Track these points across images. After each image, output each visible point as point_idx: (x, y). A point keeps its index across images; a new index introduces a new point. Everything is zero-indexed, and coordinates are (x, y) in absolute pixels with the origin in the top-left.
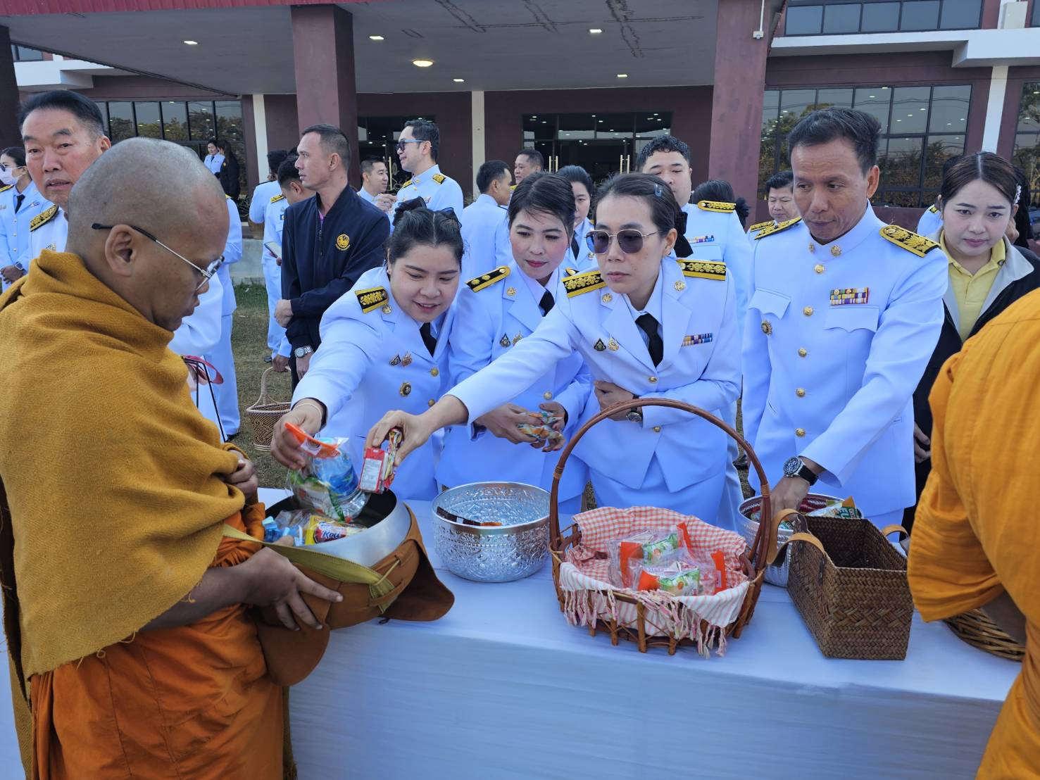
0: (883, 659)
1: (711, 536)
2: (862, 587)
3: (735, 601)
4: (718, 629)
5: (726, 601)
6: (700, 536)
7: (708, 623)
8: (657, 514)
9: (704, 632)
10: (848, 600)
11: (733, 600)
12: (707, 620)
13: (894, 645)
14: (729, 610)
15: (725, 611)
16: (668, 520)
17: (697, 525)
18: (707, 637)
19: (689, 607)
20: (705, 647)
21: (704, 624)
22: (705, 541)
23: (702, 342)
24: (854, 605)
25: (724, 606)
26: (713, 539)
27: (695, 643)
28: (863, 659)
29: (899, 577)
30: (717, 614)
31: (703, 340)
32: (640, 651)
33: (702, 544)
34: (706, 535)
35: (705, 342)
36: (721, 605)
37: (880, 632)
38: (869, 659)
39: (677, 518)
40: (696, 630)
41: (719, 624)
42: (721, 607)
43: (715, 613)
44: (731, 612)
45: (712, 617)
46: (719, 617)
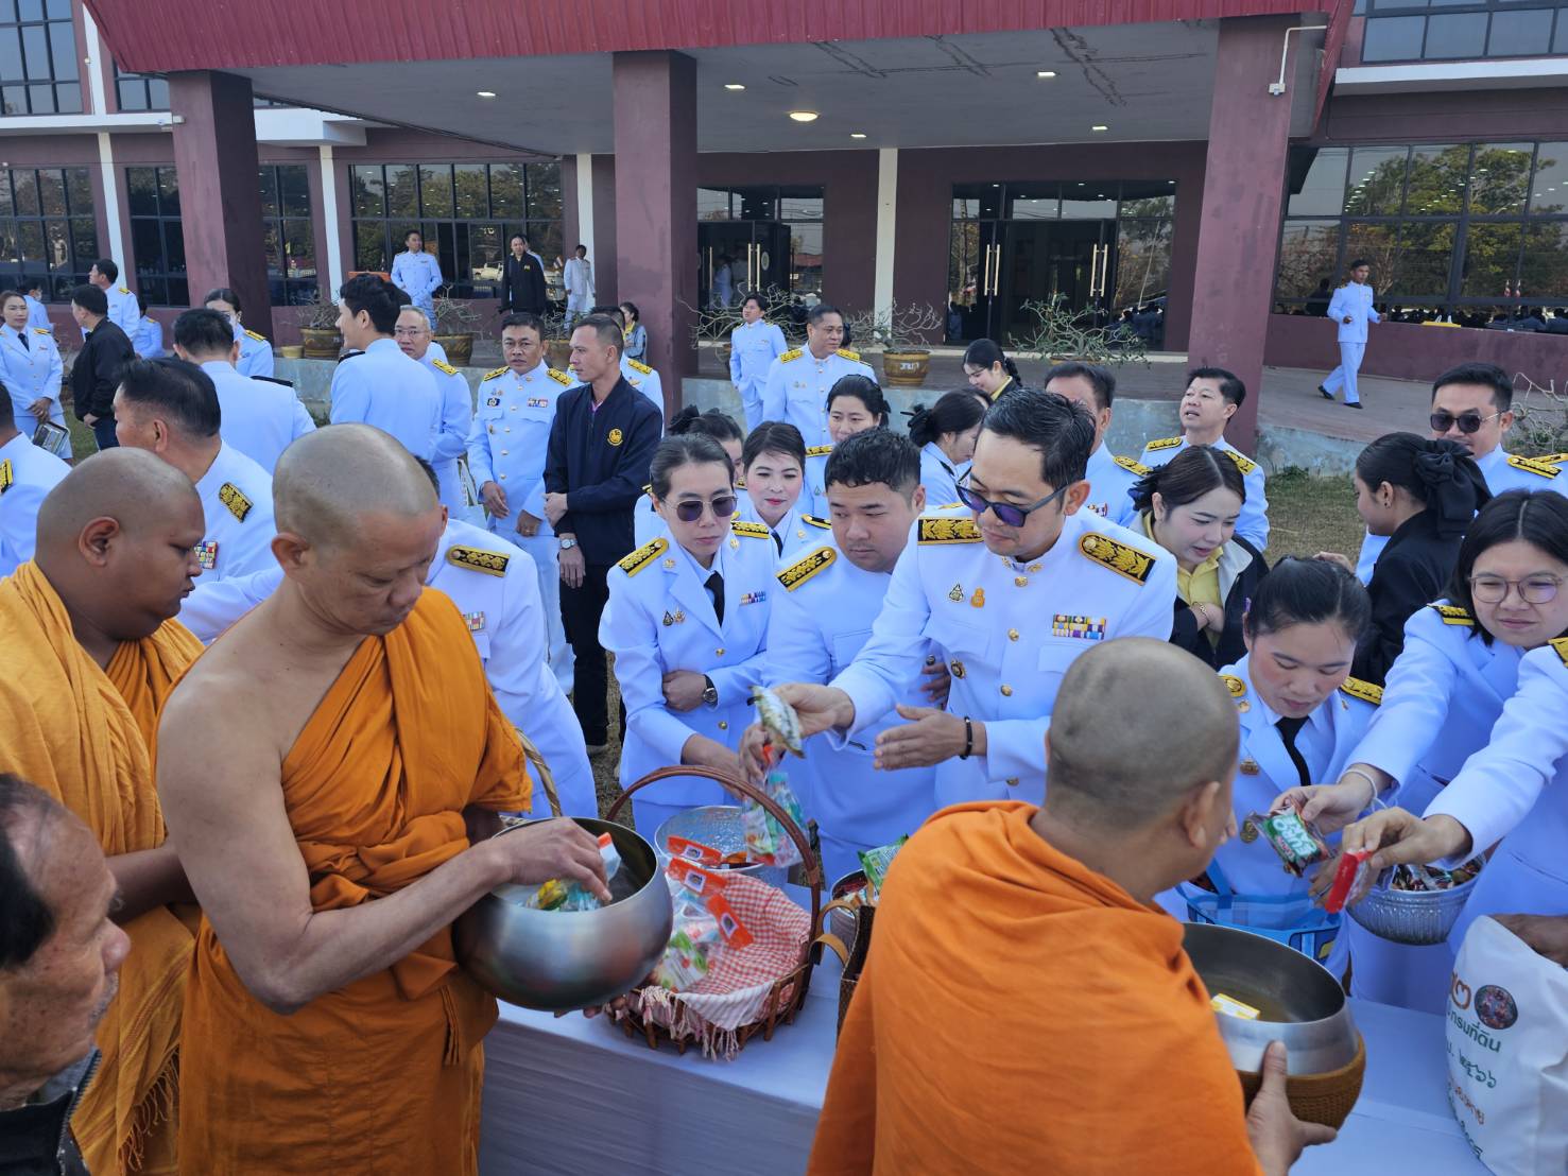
1: (787, 916)
3: (747, 1003)
4: (725, 1033)
5: (733, 1003)
6: (777, 914)
7: (713, 1025)
8: (741, 883)
9: (710, 1033)
11: (744, 1002)
12: (712, 1021)
14: (741, 1011)
15: (735, 1013)
16: (750, 891)
17: (778, 901)
18: (713, 1038)
19: (690, 1006)
20: (713, 1051)
21: (711, 1027)
22: (780, 921)
25: (734, 1008)
26: (788, 919)
27: (701, 1044)
30: (725, 1016)
32: (650, 1046)
33: (777, 924)
34: (782, 914)
36: (727, 1006)
39: (760, 889)
40: (701, 1031)
41: (726, 1027)
42: (729, 1009)
43: (722, 1014)
44: (742, 1014)
45: (717, 1020)
46: (727, 1019)
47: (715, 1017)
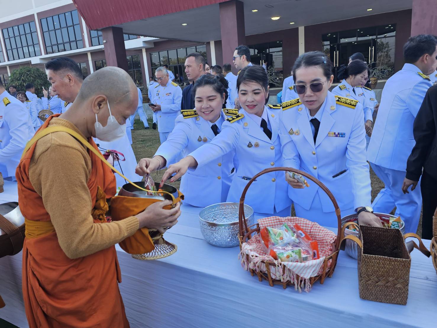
0: (393, 303)
2: (378, 265)
3: (314, 266)
5: (308, 266)
6: (317, 232)
7: (299, 276)
8: (299, 221)
9: (298, 280)
10: (370, 272)
11: (313, 266)
12: (298, 274)
13: (399, 297)
15: (309, 271)
16: (303, 224)
17: (316, 227)
18: (299, 282)
19: (288, 268)
20: (299, 288)
21: (298, 277)
22: (318, 235)
23: (339, 137)
24: (374, 274)
25: (308, 269)
26: (322, 234)
27: (294, 284)
28: (381, 302)
29: (398, 262)
30: (304, 272)
31: (340, 135)
32: (270, 285)
34: (319, 232)
35: (341, 137)
36: (305, 268)
37: (390, 289)
38: (385, 303)
39: (307, 223)
40: (294, 279)
41: (305, 277)
42: (306, 269)
43: (303, 271)
44: (312, 271)
45: (301, 274)
46: (305, 273)
47: (301, 272)
